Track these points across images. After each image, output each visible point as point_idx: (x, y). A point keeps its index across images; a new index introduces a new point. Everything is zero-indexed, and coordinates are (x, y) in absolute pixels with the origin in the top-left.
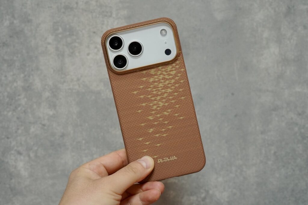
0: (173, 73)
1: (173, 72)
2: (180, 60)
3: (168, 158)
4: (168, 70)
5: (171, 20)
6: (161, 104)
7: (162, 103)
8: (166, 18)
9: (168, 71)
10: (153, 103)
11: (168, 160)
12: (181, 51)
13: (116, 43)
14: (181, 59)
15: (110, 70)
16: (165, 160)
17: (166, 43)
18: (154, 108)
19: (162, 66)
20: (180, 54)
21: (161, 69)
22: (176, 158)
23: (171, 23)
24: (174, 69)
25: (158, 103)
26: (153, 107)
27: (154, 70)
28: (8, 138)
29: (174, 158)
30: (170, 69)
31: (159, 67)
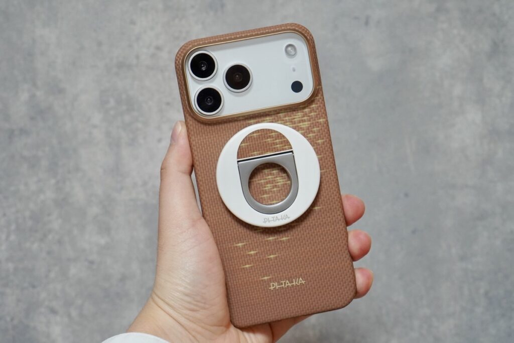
0: (304, 126)
1: (304, 123)
2: (318, 103)
3: (289, 280)
4: (295, 120)
5: (305, 28)
6: (280, 182)
7: (281, 180)
8: (296, 24)
9: (296, 122)
10: (266, 179)
11: (289, 284)
12: (320, 87)
13: (204, 66)
14: (320, 100)
15: (190, 115)
16: (283, 285)
17: (294, 70)
18: (267, 188)
19: (284, 112)
20: (318, 91)
21: (283, 117)
22: (303, 282)
23: (306, 35)
24: (305, 118)
25: (276, 179)
26: (265, 187)
27: (271, 118)
28: (34, 287)
29: (300, 282)
30: (299, 118)
31: (279, 113)
